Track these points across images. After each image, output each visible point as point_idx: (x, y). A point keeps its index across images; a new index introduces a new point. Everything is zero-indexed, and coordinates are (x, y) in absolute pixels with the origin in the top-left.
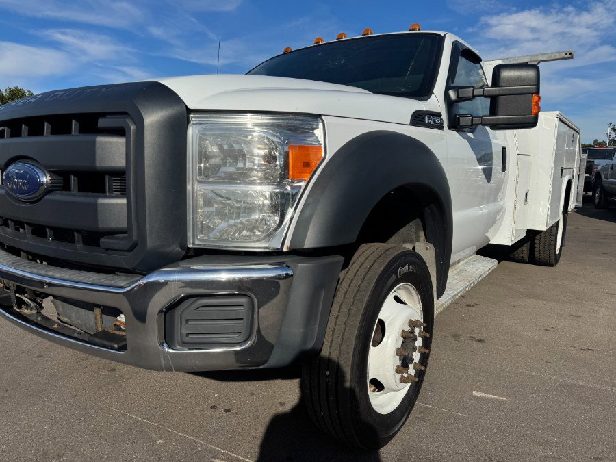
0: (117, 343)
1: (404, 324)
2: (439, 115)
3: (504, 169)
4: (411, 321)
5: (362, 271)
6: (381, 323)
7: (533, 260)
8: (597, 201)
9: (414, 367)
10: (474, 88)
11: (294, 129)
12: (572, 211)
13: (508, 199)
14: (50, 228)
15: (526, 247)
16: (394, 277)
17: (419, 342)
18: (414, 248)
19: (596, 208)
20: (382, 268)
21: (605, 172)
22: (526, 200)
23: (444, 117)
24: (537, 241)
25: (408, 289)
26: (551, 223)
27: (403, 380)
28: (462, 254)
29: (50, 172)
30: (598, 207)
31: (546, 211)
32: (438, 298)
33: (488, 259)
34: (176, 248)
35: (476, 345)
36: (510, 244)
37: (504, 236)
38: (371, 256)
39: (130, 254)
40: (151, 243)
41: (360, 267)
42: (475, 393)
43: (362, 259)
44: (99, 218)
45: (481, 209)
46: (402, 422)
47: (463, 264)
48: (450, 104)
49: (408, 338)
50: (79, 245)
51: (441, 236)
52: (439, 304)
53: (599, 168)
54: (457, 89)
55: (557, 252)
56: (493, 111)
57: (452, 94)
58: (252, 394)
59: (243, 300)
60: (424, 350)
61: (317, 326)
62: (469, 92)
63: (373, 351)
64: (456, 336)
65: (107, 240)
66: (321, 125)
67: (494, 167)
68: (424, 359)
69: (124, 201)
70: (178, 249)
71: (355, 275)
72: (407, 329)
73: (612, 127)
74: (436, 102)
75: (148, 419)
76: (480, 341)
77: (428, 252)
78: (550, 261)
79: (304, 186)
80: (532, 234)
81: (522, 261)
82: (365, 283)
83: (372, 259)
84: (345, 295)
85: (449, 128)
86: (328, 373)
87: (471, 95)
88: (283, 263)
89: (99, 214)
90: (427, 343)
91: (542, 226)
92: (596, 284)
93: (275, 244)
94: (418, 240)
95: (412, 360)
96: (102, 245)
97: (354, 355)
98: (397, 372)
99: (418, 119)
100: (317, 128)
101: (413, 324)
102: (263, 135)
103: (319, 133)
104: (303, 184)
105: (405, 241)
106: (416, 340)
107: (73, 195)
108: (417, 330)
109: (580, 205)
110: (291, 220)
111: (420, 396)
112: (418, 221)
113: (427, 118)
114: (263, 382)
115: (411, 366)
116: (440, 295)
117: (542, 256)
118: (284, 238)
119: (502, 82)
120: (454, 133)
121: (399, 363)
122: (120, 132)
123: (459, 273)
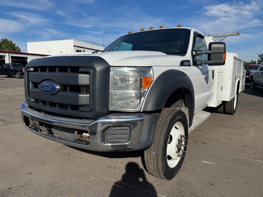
0: (85, 142)
1: (179, 136)
2: (189, 61)
3: (213, 78)
4: (181, 135)
5: (165, 118)
6: (171, 136)
7: (225, 112)
8: (251, 87)
9: (182, 152)
10: (202, 51)
11: (143, 72)
12: (240, 92)
13: (215, 89)
14: (48, 102)
15: (222, 107)
16: (175, 120)
17: (183, 143)
18: (180, 109)
19: (251, 90)
20: (171, 117)
21: (255, 75)
22: (222, 90)
23: (191, 62)
24: (226, 105)
25: (179, 124)
26: (231, 98)
27: (178, 156)
28: (198, 111)
29: (59, 85)
30: (252, 90)
31: (229, 94)
32: (189, 127)
33: (207, 112)
34: (105, 111)
35: (202, 145)
36: (216, 107)
37: (213, 104)
38: (167, 113)
39: (90, 113)
40: (98, 109)
41: (164, 116)
42: (203, 162)
43: (164, 113)
44: (79, 101)
45: (205, 94)
46: (177, 171)
47: (198, 114)
48: (193, 56)
49: (180, 141)
50: (69, 110)
51: (190, 105)
52: (190, 129)
53: (252, 74)
54: (196, 51)
55: (234, 109)
56: (209, 59)
57: (194, 53)
58: (122, 162)
59: (128, 128)
60: (185, 146)
61: (152, 136)
62: (200, 52)
63: (168, 145)
64: (195, 142)
65: (82, 108)
66: (152, 69)
67: (209, 76)
68: (185, 148)
69: (89, 95)
70: (106, 111)
71: (162, 120)
72: (180, 138)
73: (258, 55)
74: (188, 56)
75: (86, 171)
76: (204, 143)
77: (186, 111)
78: (231, 113)
79: (147, 90)
80: (224, 103)
81: (220, 113)
82: (166, 122)
83: (167, 114)
84: (159, 126)
85: (193, 65)
86: (154, 153)
87: (201, 53)
88: (140, 116)
89: (79, 100)
90: (186, 143)
91: (228, 99)
92: (249, 122)
93: (138, 109)
94: (182, 106)
95: (181, 149)
96: (80, 110)
97: (163, 147)
98: (176, 153)
99: (182, 64)
100: (150, 71)
101: (181, 136)
102: (134, 74)
103: (151, 72)
104: (146, 90)
105: (177, 107)
106: (182, 142)
107: (68, 93)
108: (183, 139)
109: (244, 90)
110: (143, 102)
111: (183, 163)
112: (182, 99)
113: (185, 63)
114: (126, 158)
115: (181, 151)
116: (190, 126)
117: (228, 111)
118: (141, 107)
119: (212, 49)
120: (195, 67)
121: (177, 150)
122: (88, 73)
123: (196, 118)
